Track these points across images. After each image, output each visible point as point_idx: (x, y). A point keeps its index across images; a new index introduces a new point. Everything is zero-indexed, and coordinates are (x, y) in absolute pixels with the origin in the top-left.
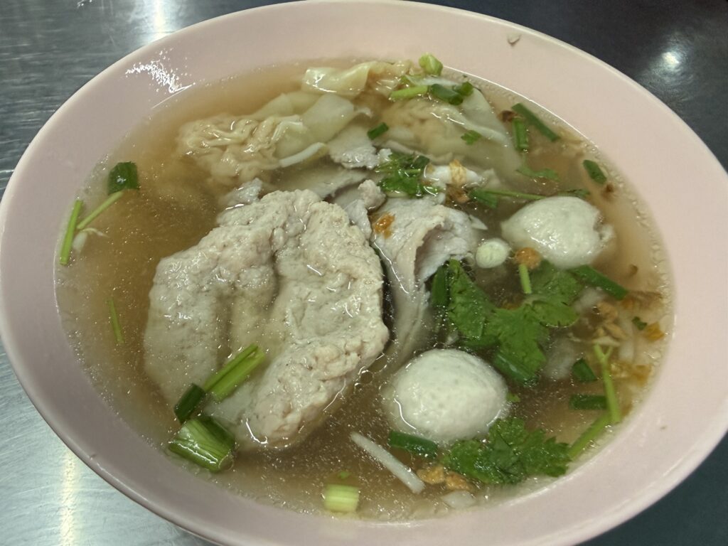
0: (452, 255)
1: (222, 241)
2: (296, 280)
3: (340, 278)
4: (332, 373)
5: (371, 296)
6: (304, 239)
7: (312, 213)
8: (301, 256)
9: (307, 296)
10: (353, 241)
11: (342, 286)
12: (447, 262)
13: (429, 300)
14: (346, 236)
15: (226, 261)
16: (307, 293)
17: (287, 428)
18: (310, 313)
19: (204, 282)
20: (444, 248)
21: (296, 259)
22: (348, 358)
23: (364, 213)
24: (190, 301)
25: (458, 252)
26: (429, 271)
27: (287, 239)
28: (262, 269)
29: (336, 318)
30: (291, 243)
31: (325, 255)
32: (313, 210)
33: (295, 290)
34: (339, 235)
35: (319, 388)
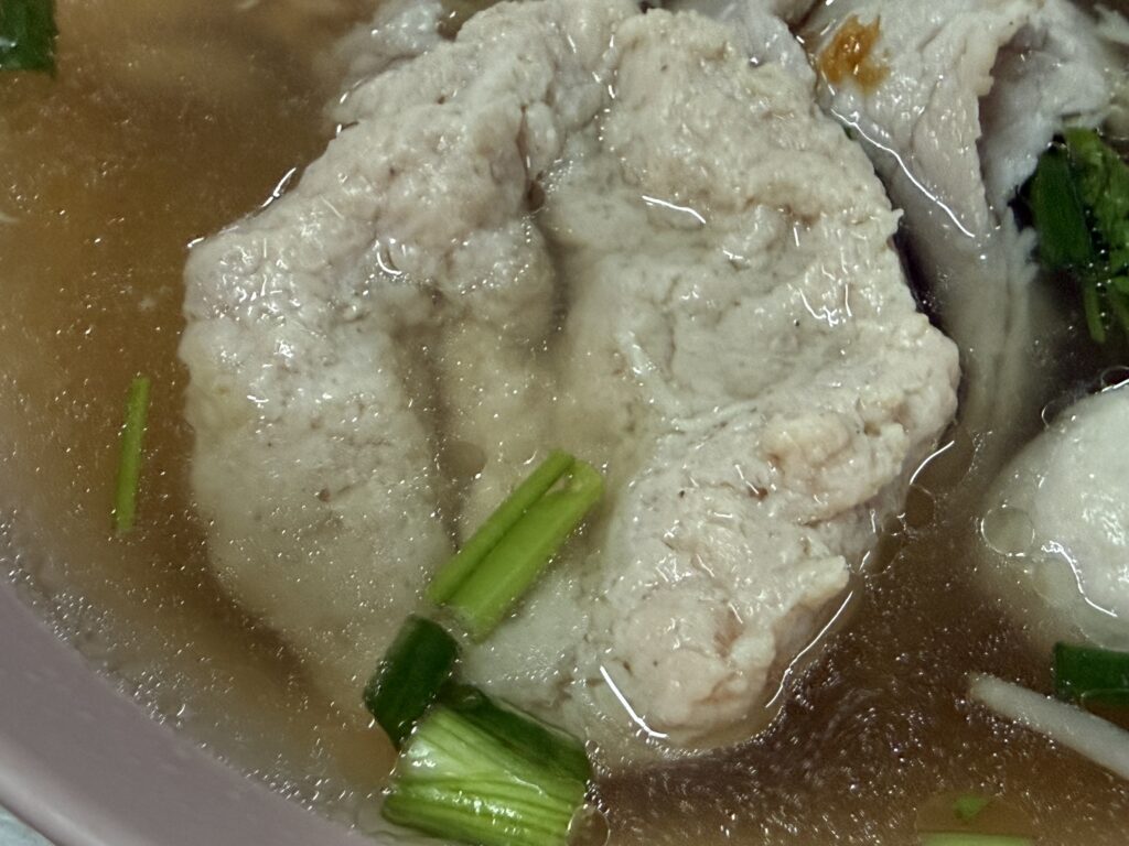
0: (1066, 117)
1: (384, 159)
2: (620, 249)
3: (761, 224)
4: (839, 494)
5: (875, 257)
6: (616, 128)
7: (624, 51)
8: (617, 178)
9: (671, 291)
10: (781, 106)
11: (769, 247)
12: (1058, 138)
13: (1036, 254)
14: (754, 94)
15: (402, 218)
16: (667, 283)
17: (739, 685)
18: (691, 337)
19: (347, 293)
20: (1041, 98)
21: (601, 191)
22: (879, 442)
23: (781, 29)
24: (317, 351)
25: (1084, 104)
26: (1017, 167)
27: (565, 134)
28: (514, 229)
29: (775, 343)
30: (577, 147)
31: (699, 162)
32: (628, 39)
33: (631, 280)
34: (731, 97)
35: (806, 547)
